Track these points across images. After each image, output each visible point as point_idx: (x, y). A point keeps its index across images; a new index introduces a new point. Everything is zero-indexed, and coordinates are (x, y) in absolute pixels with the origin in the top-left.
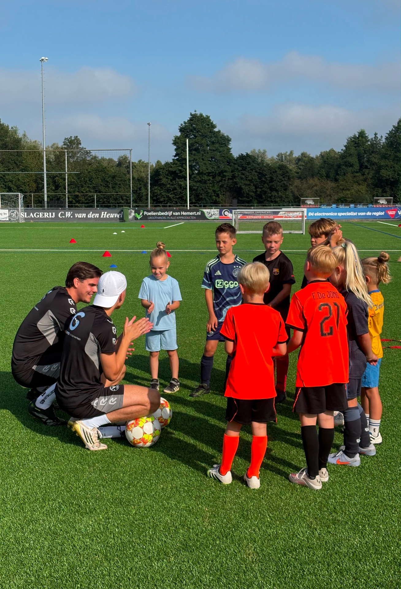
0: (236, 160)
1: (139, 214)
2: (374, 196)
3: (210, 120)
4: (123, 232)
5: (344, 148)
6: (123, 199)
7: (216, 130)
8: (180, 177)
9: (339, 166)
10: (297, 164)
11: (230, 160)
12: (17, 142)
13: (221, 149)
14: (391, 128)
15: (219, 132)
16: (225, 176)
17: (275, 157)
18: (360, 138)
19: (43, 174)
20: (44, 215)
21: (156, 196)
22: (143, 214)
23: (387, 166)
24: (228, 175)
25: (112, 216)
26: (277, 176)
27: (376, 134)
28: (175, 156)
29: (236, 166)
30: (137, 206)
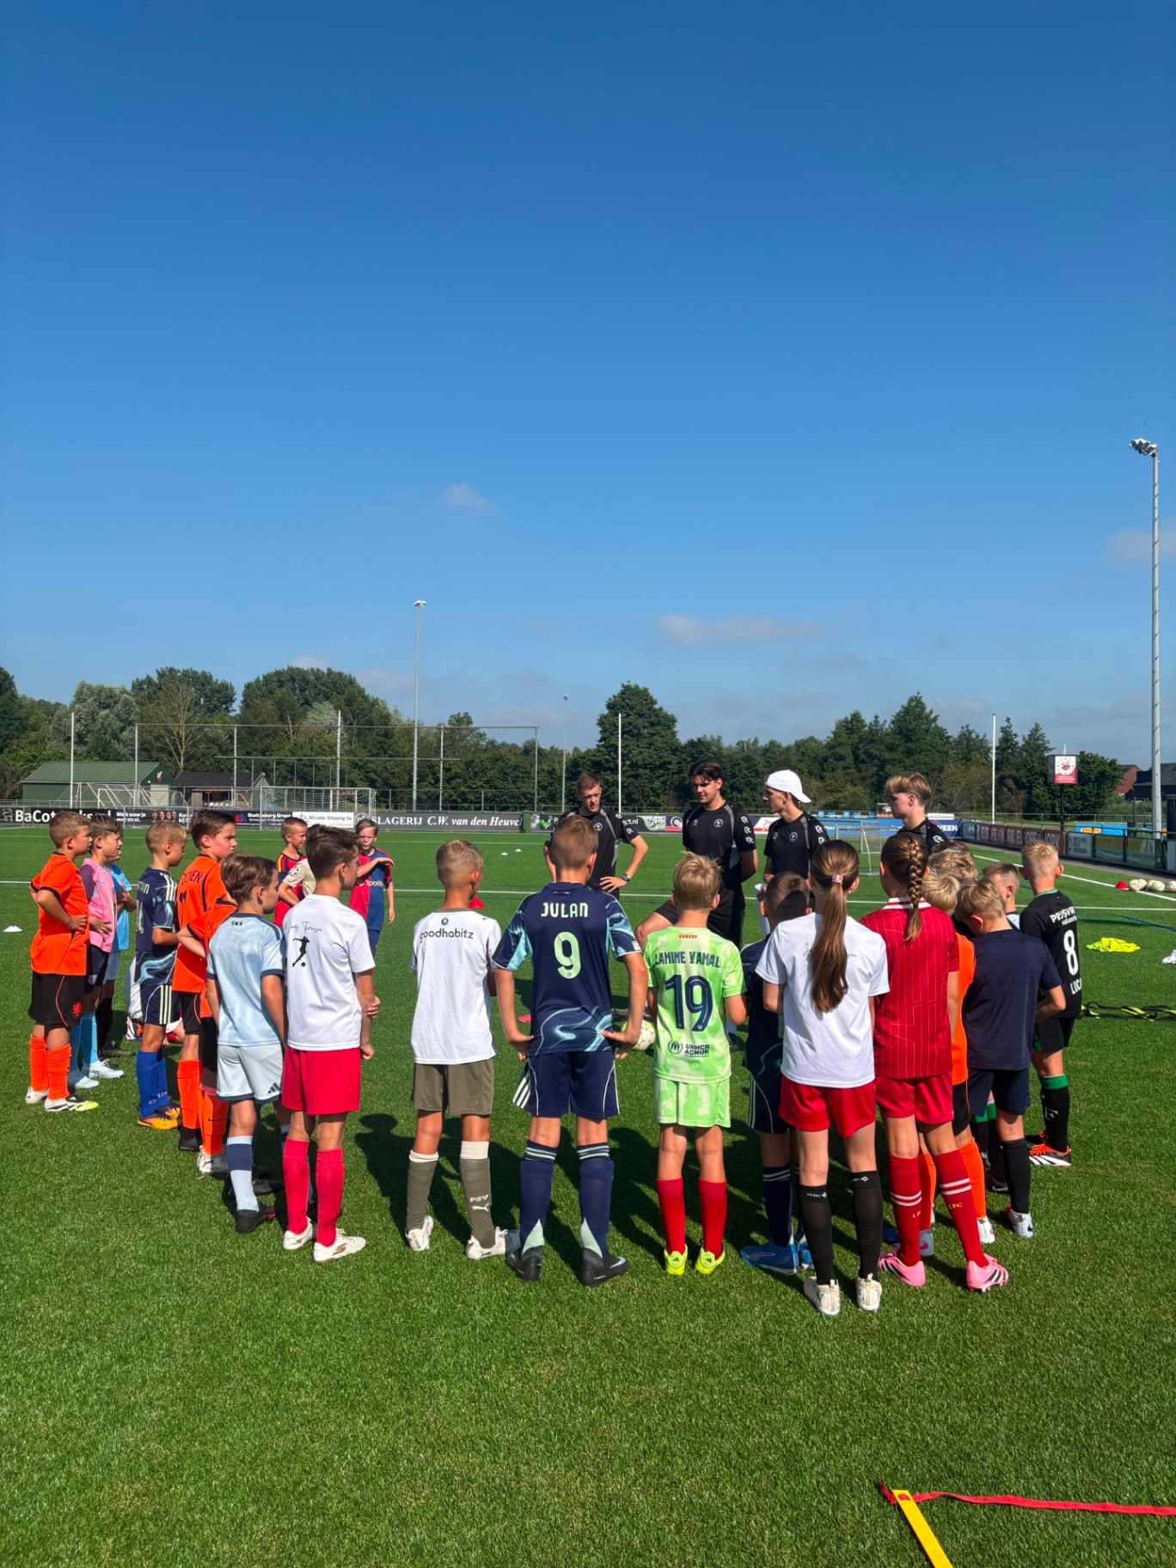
0: (684, 748)
1: (546, 821)
2: (876, 801)
3: (648, 694)
4: (518, 850)
5: (832, 735)
6: (526, 798)
7: (657, 707)
8: (606, 769)
9: (825, 759)
10: (764, 755)
11: (675, 749)
12: (386, 718)
13: (664, 733)
14: (898, 709)
15: (661, 709)
16: (669, 769)
17: (734, 745)
18: (854, 722)
19: (413, 761)
20: (406, 821)
21: (573, 795)
22: (552, 821)
23: (895, 760)
24: (673, 767)
25: (506, 823)
26: (741, 771)
27: (876, 717)
28: (600, 741)
29: (684, 756)
30: (545, 809)
